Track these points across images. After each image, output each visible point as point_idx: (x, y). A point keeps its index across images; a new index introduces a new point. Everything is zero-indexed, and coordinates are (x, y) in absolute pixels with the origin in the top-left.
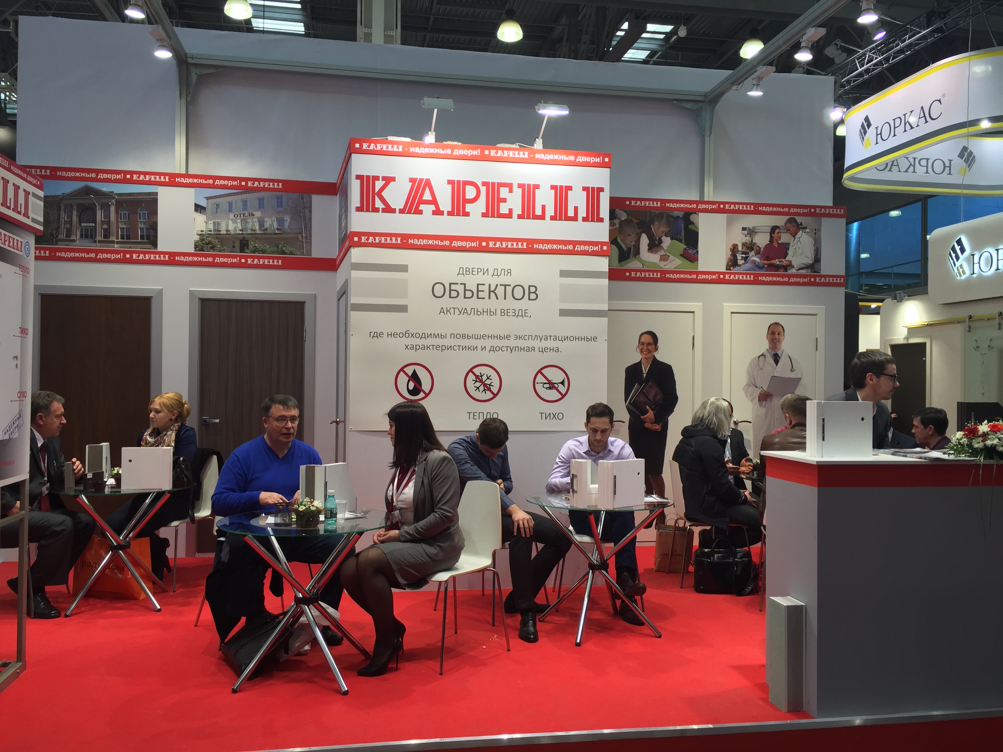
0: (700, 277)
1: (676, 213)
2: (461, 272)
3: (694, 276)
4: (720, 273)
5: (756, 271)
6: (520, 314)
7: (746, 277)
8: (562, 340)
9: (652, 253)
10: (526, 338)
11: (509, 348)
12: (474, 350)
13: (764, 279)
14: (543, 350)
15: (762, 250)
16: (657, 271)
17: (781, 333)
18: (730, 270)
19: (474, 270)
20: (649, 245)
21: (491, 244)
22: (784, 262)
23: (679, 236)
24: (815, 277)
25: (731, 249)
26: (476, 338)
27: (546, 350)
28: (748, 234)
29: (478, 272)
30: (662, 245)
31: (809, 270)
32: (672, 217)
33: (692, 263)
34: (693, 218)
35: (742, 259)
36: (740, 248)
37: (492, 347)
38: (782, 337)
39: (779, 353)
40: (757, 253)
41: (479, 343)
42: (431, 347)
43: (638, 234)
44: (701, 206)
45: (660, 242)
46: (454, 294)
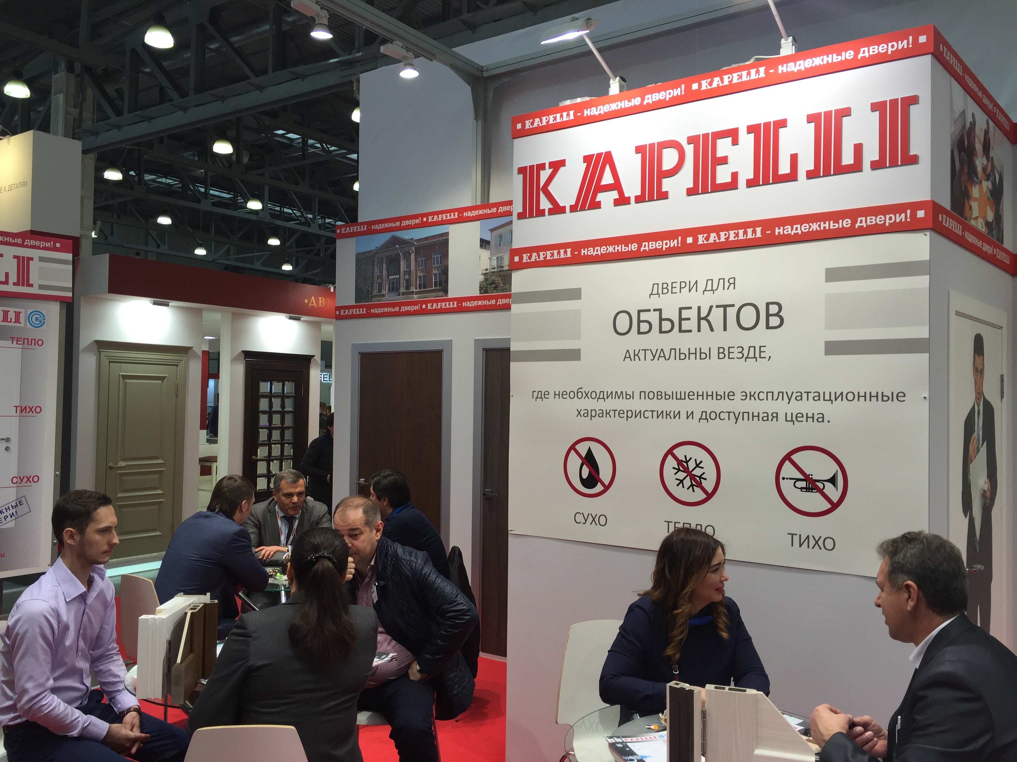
2: (655, 292)
8: (830, 400)
10: (762, 396)
11: (732, 415)
12: (674, 418)
14: (794, 419)
19: (674, 285)
21: (701, 239)
26: (678, 397)
27: (798, 419)
29: (681, 288)
37: (704, 414)
41: (684, 406)
42: (612, 413)
46: (644, 327)
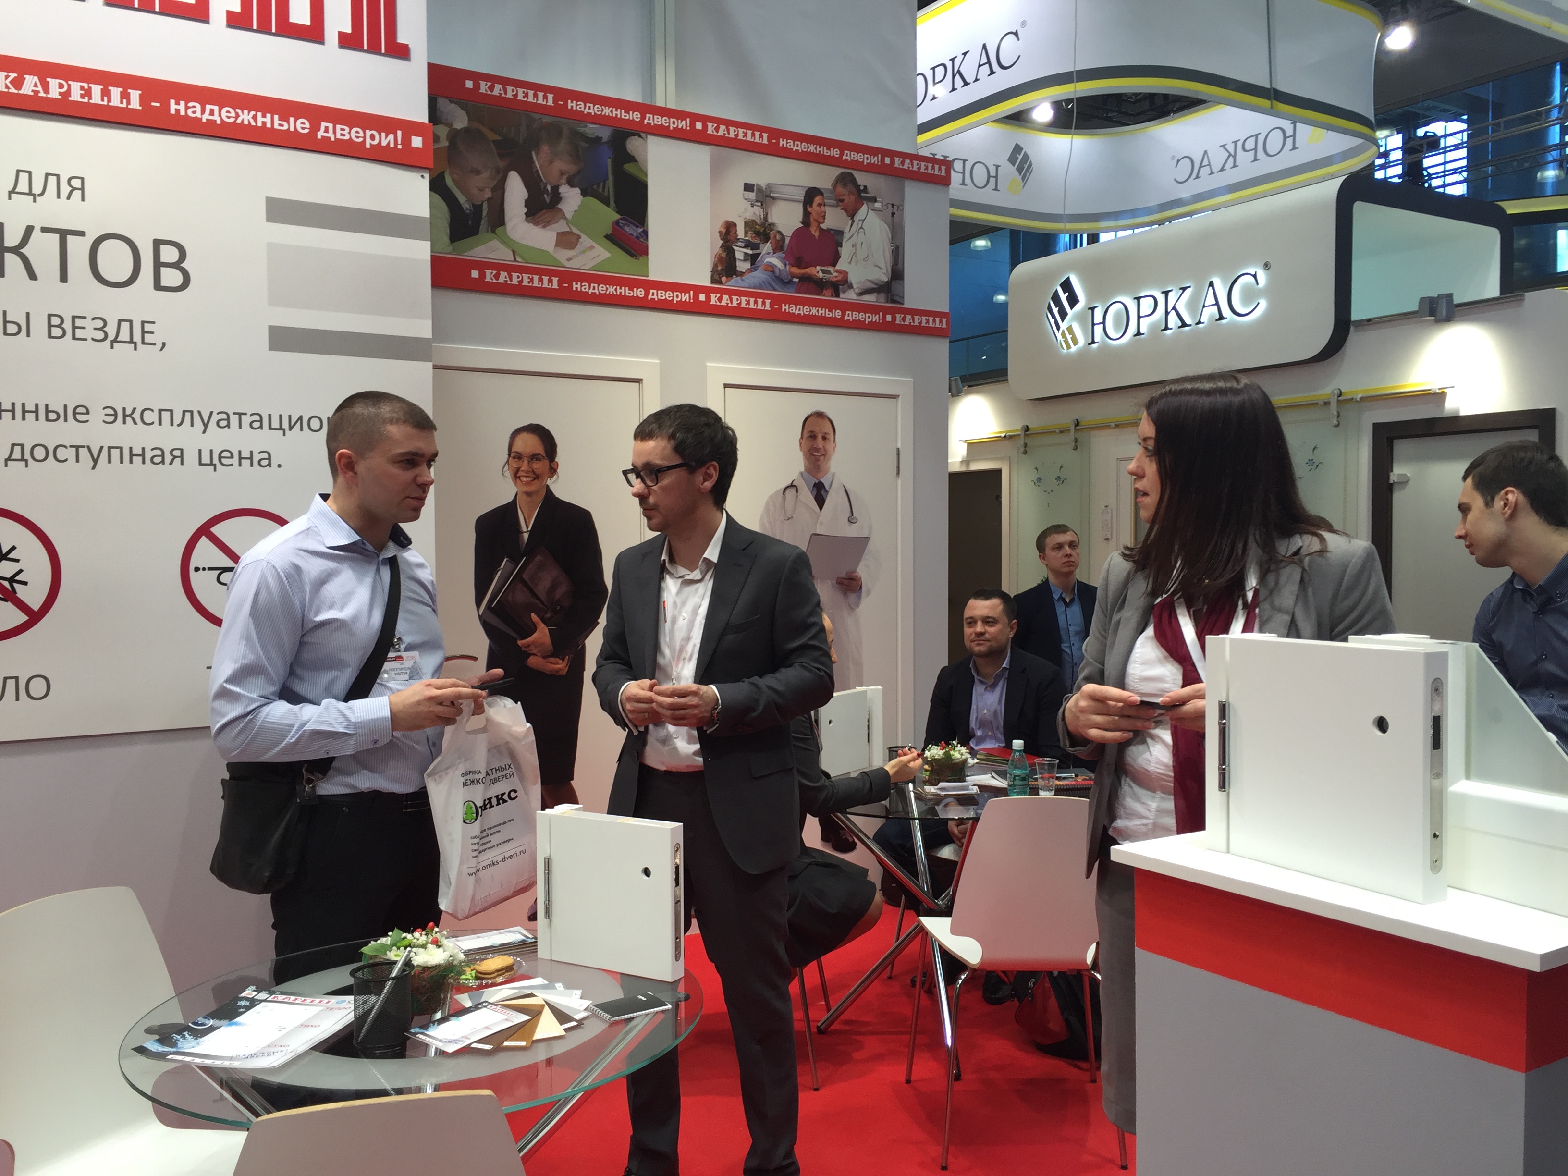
0: (655, 295)
1: (592, 130)
3: (640, 292)
4: (698, 289)
5: (775, 290)
6: (124, 335)
7: (756, 302)
8: (281, 428)
9: (536, 224)
11: (83, 452)
13: (792, 309)
14: (216, 460)
15: (787, 240)
16: (551, 273)
17: (827, 436)
18: (721, 283)
20: (527, 203)
22: (834, 276)
23: (601, 189)
24: (893, 312)
25: (720, 232)
27: (224, 461)
28: (757, 201)
30: (559, 206)
31: (882, 297)
32: (583, 137)
33: (632, 260)
34: (633, 145)
35: (745, 260)
36: (741, 233)
37: (17, 448)
38: (830, 446)
39: (825, 481)
40: (778, 247)
43: (498, 171)
44: (652, 120)
45: (557, 198)
